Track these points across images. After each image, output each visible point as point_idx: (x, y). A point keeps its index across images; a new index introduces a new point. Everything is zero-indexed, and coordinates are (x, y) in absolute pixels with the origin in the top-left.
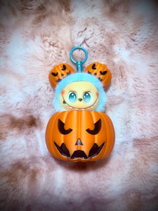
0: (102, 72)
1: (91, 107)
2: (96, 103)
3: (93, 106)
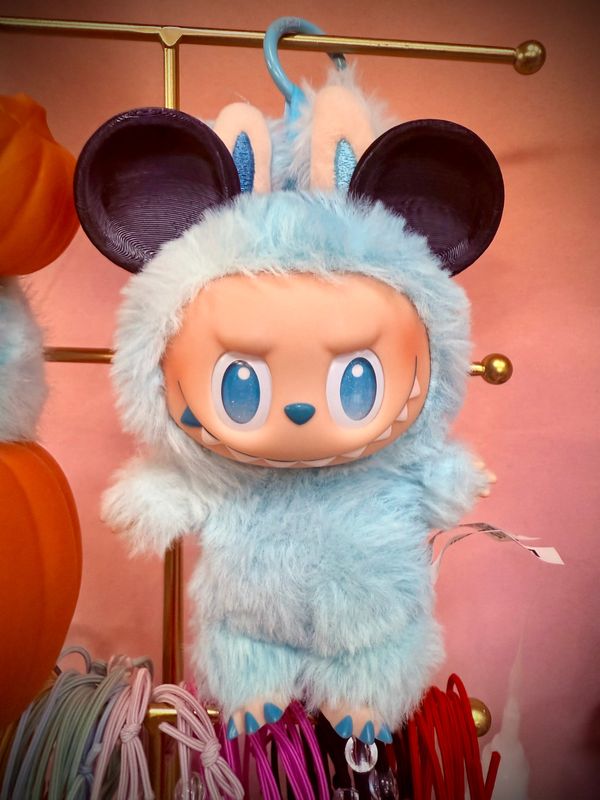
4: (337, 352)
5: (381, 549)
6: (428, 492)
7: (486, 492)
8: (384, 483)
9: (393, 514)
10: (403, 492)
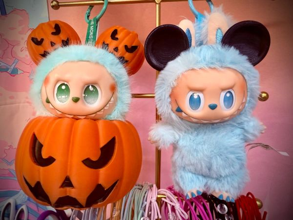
0: (129, 47)
1: (98, 113)
2: (108, 105)
3: (102, 110)
4: (223, 90)
5: (232, 147)
6: (246, 131)
7: (263, 132)
8: (233, 128)
9: (235, 137)
10: (238, 131)
